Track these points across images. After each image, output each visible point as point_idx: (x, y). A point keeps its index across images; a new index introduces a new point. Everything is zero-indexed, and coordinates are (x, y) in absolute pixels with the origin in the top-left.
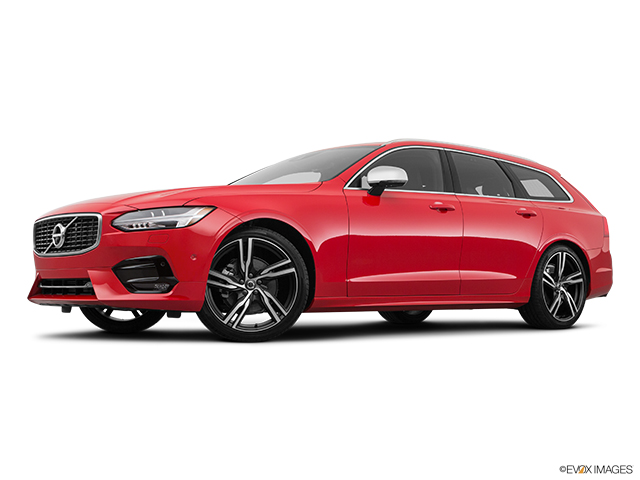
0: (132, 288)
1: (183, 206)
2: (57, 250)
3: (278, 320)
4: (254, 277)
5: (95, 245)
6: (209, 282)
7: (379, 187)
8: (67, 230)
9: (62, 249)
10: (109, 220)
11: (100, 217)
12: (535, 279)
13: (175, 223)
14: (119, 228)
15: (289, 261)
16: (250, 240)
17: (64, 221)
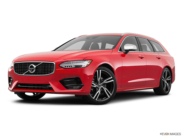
0: (67, 88)
1: (83, 60)
2: (31, 74)
3: (109, 97)
4: (101, 83)
5: (53, 73)
6: (92, 86)
7: (127, 51)
8: (36, 67)
9: (33, 74)
10: (58, 64)
11: (54, 63)
12: (161, 79)
13: (82, 66)
14: (62, 67)
15: (112, 77)
16: (100, 71)
17: (35, 64)
